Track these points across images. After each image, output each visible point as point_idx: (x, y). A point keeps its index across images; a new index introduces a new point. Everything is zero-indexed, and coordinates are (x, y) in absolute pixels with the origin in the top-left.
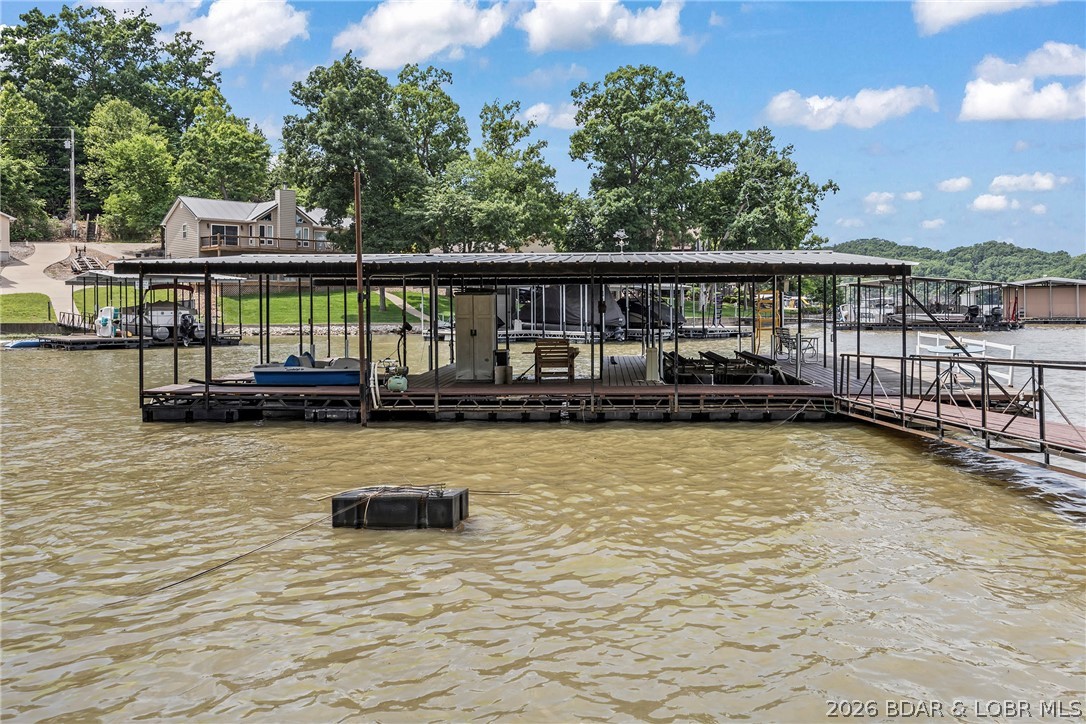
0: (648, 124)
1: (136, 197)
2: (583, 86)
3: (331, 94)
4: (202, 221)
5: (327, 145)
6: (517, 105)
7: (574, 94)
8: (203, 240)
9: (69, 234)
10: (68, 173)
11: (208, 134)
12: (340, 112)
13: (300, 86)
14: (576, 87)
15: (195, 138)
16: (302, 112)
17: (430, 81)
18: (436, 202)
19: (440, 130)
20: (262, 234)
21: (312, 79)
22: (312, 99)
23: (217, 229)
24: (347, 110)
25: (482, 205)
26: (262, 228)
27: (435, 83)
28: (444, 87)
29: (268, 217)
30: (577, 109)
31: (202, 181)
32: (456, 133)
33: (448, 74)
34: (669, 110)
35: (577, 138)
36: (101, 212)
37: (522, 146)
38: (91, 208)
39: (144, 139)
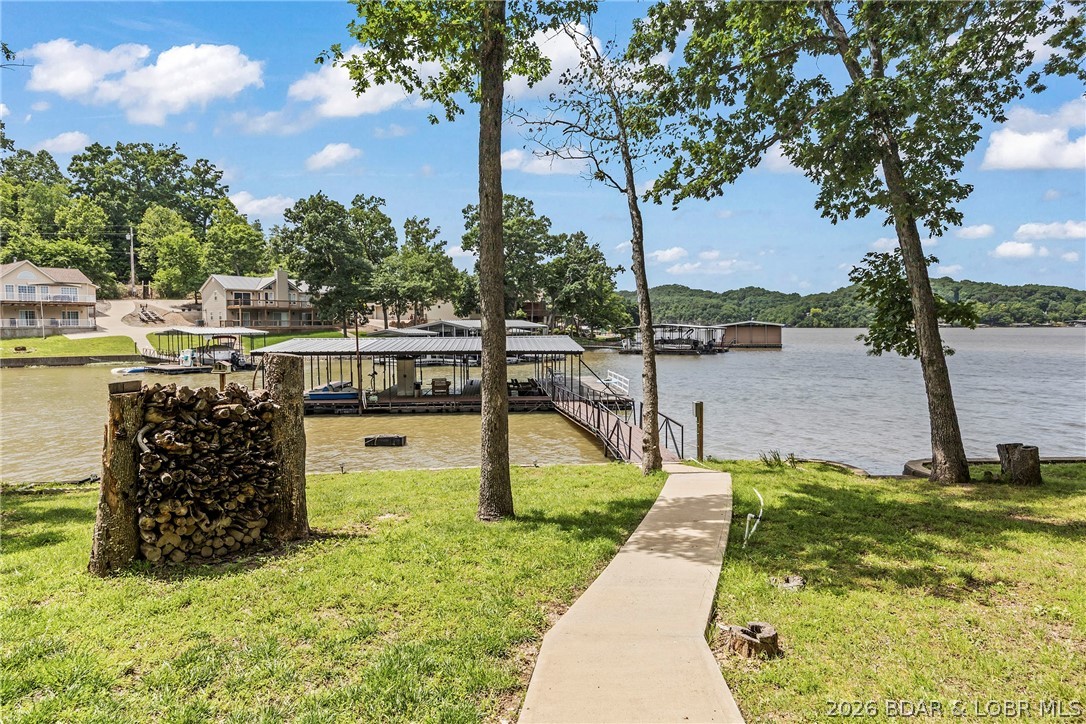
0: (509, 232)
1: (178, 272)
2: (470, 207)
3: (308, 217)
4: (228, 291)
5: (309, 247)
6: (427, 220)
7: (464, 211)
8: (228, 302)
9: (131, 294)
10: (129, 256)
11: (225, 232)
12: (314, 228)
13: (289, 211)
14: (465, 207)
15: (216, 234)
16: (292, 226)
17: (372, 205)
18: (378, 282)
19: (379, 234)
20: (267, 298)
21: (296, 207)
22: (296, 219)
23: (238, 296)
24: (320, 226)
25: (406, 284)
26: (266, 294)
27: (375, 206)
28: (381, 208)
29: (269, 287)
30: (466, 220)
31: (222, 261)
32: (390, 235)
33: (383, 200)
34: (522, 222)
35: (466, 238)
36: (152, 281)
37: (431, 244)
38: (145, 277)
39: (181, 234)
